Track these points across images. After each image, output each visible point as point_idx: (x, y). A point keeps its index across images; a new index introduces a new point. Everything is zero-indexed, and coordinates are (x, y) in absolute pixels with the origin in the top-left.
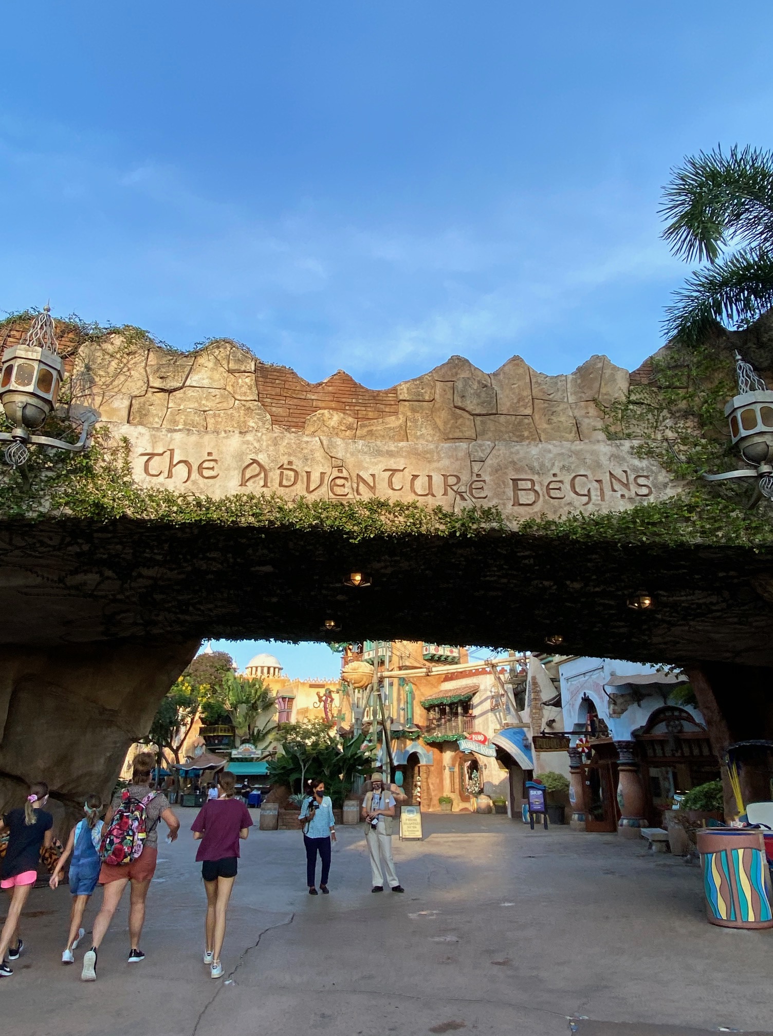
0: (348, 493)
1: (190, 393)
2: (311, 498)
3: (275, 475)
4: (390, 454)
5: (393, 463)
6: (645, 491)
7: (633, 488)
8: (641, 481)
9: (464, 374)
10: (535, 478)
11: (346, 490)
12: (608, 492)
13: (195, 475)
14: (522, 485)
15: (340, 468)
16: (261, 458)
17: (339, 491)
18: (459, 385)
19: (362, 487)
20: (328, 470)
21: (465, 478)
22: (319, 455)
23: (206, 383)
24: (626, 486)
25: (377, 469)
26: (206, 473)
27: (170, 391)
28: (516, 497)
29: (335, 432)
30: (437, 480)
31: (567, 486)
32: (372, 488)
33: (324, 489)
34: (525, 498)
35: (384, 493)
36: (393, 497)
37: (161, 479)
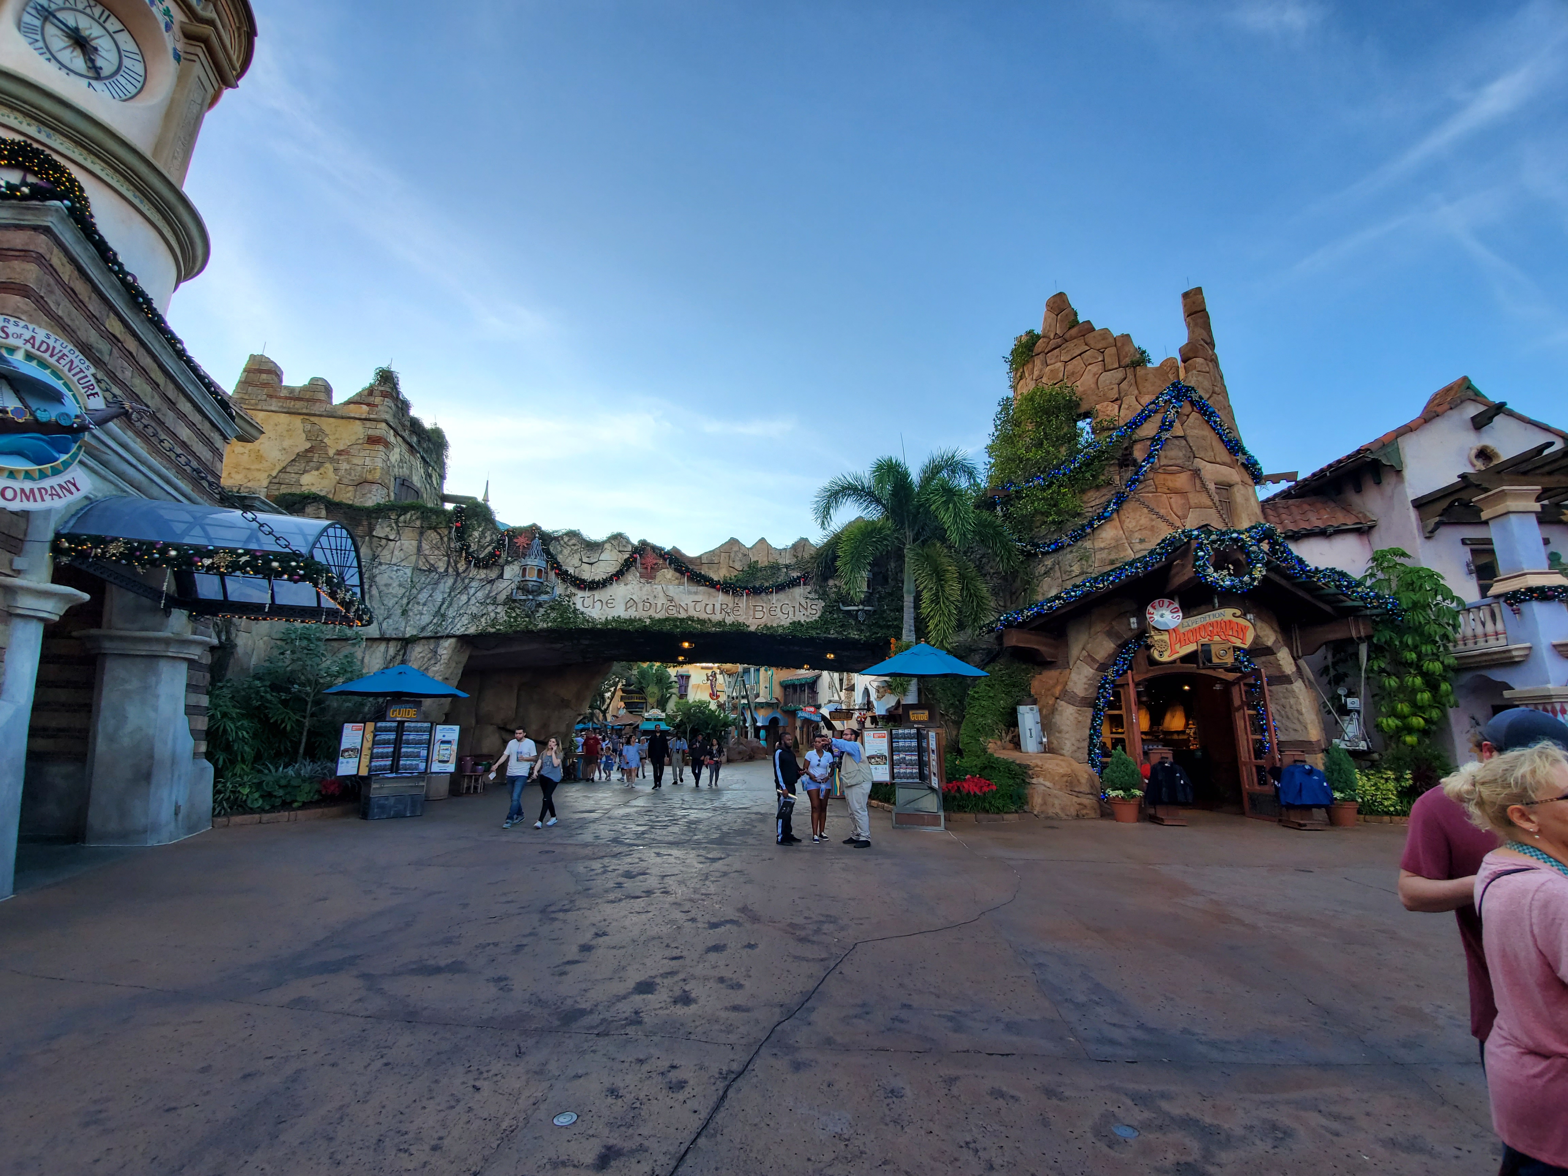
0: (673, 613)
1: (601, 563)
2: (657, 616)
3: (640, 605)
4: (696, 593)
5: (697, 598)
6: (814, 612)
7: (809, 609)
8: (813, 607)
9: (736, 549)
10: (764, 605)
11: (674, 612)
12: (797, 613)
13: (604, 606)
14: (758, 608)
15: (671, 601)
16: (634, 597)
17: (671, 612)
18: (732, 555)
19: (681, 610)
20: (665, 602)
21: (731, 605)
22: (661, 595)
23: (608, 558)
24: (806, 609)
25: (689, 602)
26: (609, 605)
27: (591, 564)
28: (754, 614)
29: (670, 581)
30: (718, 607)
31: (779, 609)
32: (686, 611)
33: (663, 611)
34: (759, 615)
35: (692, 613)
36: (696, 615)
37: (589, 609)
